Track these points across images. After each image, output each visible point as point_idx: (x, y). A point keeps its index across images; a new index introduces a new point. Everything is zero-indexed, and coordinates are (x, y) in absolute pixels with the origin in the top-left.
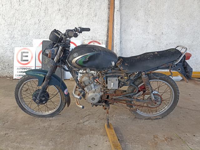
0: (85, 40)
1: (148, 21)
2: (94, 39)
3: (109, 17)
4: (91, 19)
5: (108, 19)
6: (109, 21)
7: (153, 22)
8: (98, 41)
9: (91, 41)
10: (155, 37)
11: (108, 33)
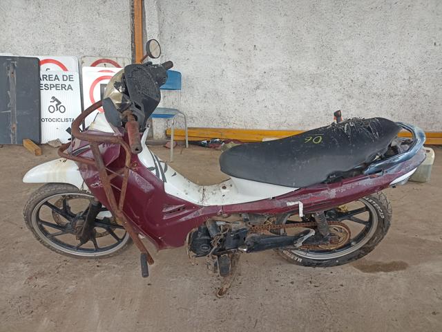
0: (84, 57)
1: (221, 19)
2: (105, 56)
3: (133, 7)
4: (93, 8)
5: (133, 10)
6: (133, 15)
7: (232, 21)
8: (114, 60)
9: (99, 58)
10: (239, 54)
11: (133, 41)
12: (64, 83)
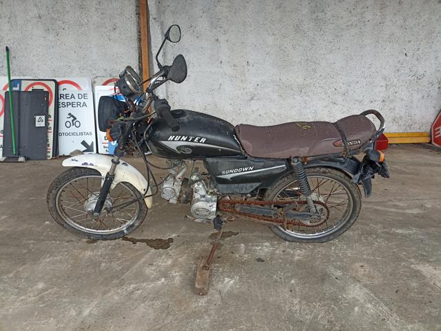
0: (96, 77)
1: (217, 40)
2: (115, 76)
3: (140, 32)
4: (105, 35)
5: (139, 35)
6: (140, 40)
7: (227, 41)
9: (109, 78)
10: (234, 69)
11: (140, 63)
12: (79, 101)
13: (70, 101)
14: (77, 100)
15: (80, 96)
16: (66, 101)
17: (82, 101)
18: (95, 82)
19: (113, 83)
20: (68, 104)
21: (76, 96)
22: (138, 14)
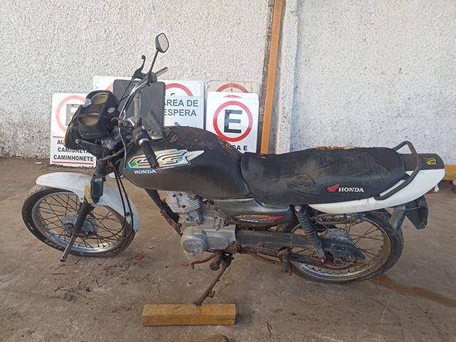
0: (211, 81)
2: (232, 80)
3: (269, 28)
5: (269, 32)
6: (269, 38)
8: (242, 84)
10: (381, 78)
12: (188, 108)
13: (178, 108)
14: (185, 107)
15: (190, 103)
16: (173, 108)
17: (191, 108)
18: (209, 87)
19: (229, 89)
20: (176, 112)
21: (185, 103)
22: (272, 6)
